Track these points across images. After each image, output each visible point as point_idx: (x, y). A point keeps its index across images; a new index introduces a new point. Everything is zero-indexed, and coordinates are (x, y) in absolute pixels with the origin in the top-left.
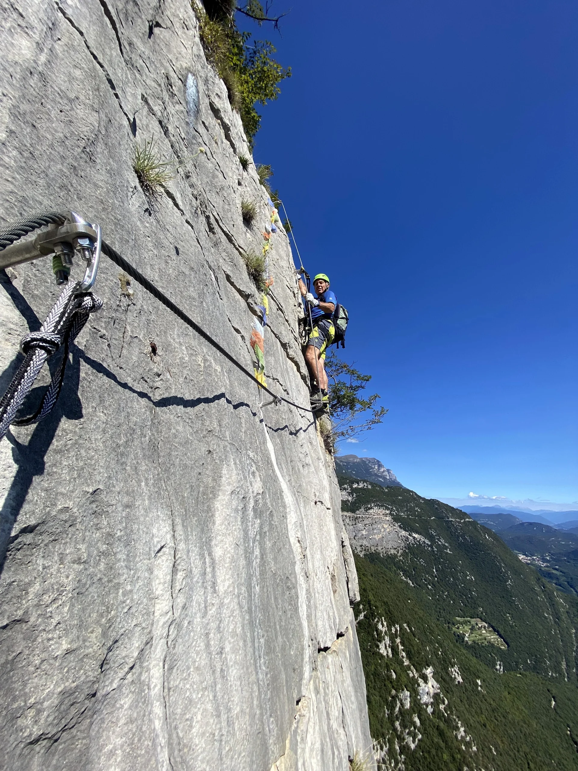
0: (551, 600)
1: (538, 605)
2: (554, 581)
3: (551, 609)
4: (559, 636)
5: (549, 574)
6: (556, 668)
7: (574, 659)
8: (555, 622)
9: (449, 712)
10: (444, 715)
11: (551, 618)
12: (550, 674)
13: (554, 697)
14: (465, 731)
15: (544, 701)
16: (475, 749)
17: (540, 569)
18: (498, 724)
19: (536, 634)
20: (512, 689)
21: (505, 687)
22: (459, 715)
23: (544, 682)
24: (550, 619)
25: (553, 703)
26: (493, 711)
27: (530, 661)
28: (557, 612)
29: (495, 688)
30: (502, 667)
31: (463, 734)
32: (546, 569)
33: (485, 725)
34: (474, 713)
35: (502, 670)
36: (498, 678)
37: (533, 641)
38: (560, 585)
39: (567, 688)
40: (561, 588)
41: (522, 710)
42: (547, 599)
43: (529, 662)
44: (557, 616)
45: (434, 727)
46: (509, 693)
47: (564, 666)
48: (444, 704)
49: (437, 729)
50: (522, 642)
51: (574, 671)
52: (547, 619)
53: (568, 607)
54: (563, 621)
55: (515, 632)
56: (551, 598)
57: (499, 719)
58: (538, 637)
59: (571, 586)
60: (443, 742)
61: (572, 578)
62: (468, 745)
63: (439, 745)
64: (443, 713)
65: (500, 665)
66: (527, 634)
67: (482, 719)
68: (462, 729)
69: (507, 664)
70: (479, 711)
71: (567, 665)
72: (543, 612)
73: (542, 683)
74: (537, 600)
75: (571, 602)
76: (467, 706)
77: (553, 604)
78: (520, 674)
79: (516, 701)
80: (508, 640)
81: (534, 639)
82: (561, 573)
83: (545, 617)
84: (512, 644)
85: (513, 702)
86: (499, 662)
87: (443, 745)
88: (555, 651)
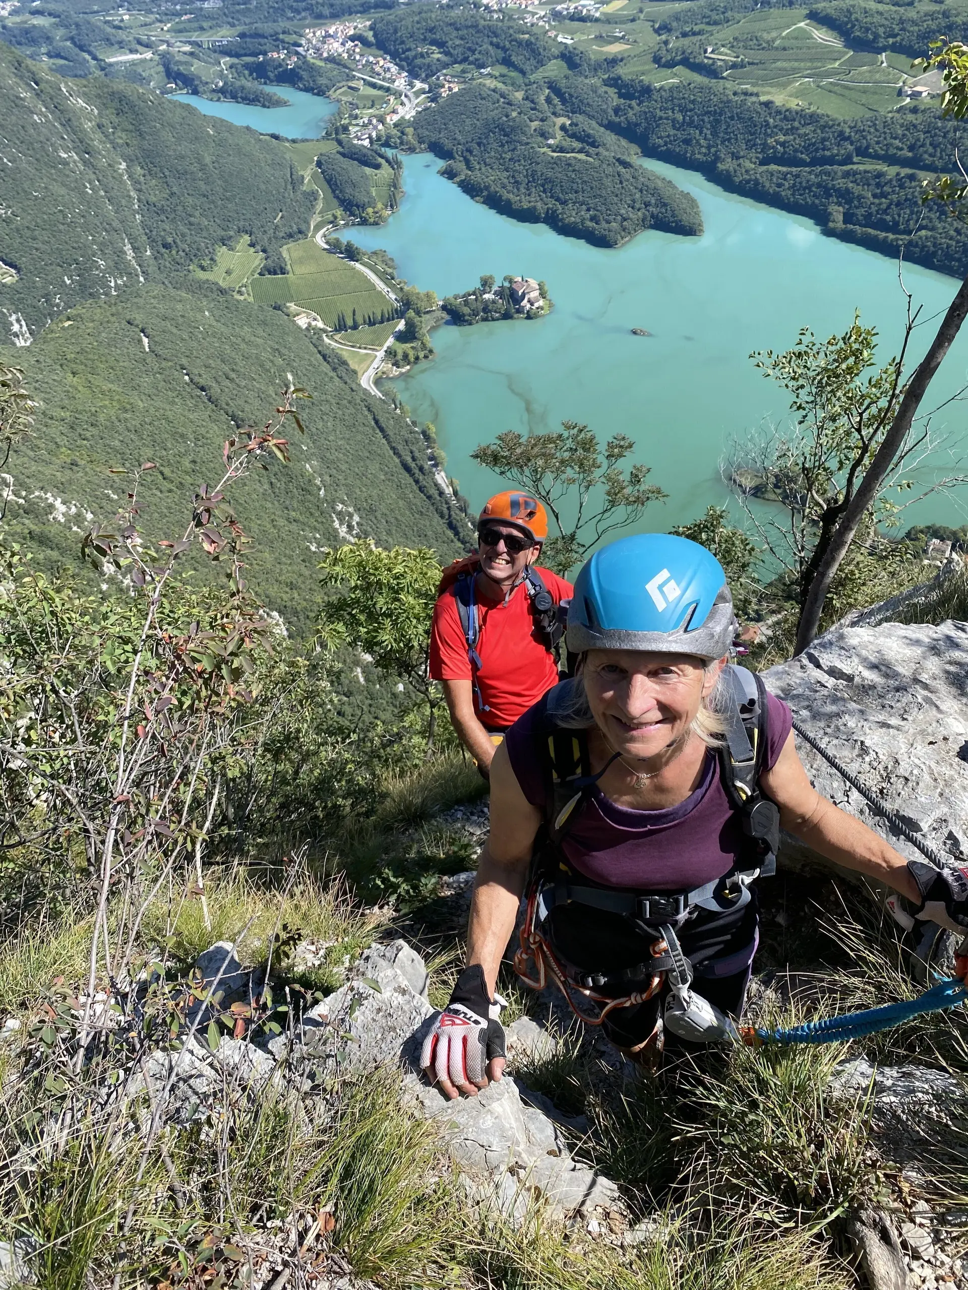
0: (62, 112)
1: (42, 139)
2: (44, 50)
3: (68, 134)
4: (102, 193)
5: (27, 32)
6: (119, 266)
7: (142, 231)
8: (85, 162)
9: (24, 493)
10: (20, 506)
11: (76, 157)
12: (112, 284)
13: (143, 331)
14: (64, 503)
15: (132, 350)
16: (89, 516)
17: (4, 27)
18: (91, 446)
19: (60, 211)
20: (74, 361)
21: (61, 365)
22: (41, 485)
23: (114, 310)
24: (75, 162)
25: (145, 340)
26: (72, 428)
27: (70, 278)
28: (81, 135)
29: (51, 381)
30: (23, 323)
31: (63, 508)
32: (17, 19)
33: (74, 464)
34: (47, 457)
35: (25, 328)
36: (42, 359)
37: (60, 231)
38: (58, 56)
39: (154, 298)
40: (62, 62)
41: (110, 391)
42: (52, 113)
43: (68, 282)
44: (84, 148)
45: (25, 539)
46: (74, 374)
47: (130, 254)
48: (8, 485)
49: (32, 538)
50: (40, 245)
51: (148, 253)
52: (68, 164)
53: (96, 112)
54: (99, 153)
55: (18, 230)
56: (58, 108)
57: (88, 434)
58: (65, 217)
59: (82, 48)
60: (52, 549)
61: (77, 25)
62: (78, 519)
63: (50, 560)
64: (17, 503)
65: (18, 321)
66: (45, 221)
67: (65, 455)
68: (58, 503)
69: (30, 310)
70: (52, 446)
71: (134, 249)
72: (56, 150)
73: (112, 315)
74: (34, 124)
75: (98, 96)
76: (31, 454)
77: (68, 119)
78: (69, 319)
79: (92, 380)
80: (13, 256)
81: (61, 227)
82: (53, 20)
83: (65, 163)
84: (23, 262)
85: (89, 386)
86: (14, 317)
87: (55, 554)
88: (106, 231)
